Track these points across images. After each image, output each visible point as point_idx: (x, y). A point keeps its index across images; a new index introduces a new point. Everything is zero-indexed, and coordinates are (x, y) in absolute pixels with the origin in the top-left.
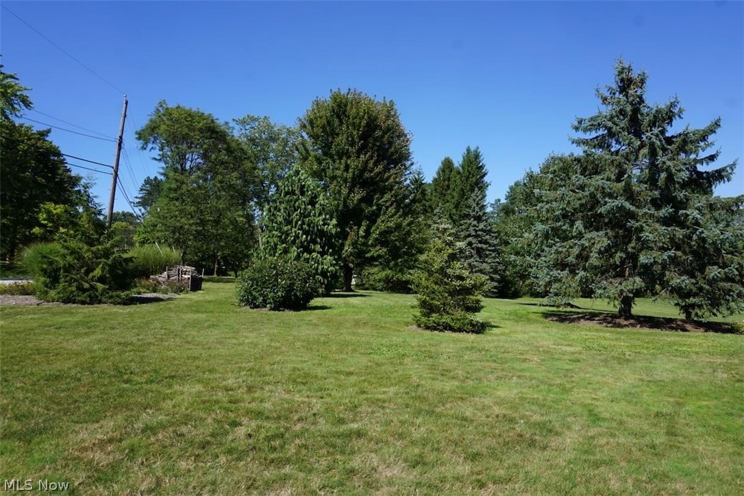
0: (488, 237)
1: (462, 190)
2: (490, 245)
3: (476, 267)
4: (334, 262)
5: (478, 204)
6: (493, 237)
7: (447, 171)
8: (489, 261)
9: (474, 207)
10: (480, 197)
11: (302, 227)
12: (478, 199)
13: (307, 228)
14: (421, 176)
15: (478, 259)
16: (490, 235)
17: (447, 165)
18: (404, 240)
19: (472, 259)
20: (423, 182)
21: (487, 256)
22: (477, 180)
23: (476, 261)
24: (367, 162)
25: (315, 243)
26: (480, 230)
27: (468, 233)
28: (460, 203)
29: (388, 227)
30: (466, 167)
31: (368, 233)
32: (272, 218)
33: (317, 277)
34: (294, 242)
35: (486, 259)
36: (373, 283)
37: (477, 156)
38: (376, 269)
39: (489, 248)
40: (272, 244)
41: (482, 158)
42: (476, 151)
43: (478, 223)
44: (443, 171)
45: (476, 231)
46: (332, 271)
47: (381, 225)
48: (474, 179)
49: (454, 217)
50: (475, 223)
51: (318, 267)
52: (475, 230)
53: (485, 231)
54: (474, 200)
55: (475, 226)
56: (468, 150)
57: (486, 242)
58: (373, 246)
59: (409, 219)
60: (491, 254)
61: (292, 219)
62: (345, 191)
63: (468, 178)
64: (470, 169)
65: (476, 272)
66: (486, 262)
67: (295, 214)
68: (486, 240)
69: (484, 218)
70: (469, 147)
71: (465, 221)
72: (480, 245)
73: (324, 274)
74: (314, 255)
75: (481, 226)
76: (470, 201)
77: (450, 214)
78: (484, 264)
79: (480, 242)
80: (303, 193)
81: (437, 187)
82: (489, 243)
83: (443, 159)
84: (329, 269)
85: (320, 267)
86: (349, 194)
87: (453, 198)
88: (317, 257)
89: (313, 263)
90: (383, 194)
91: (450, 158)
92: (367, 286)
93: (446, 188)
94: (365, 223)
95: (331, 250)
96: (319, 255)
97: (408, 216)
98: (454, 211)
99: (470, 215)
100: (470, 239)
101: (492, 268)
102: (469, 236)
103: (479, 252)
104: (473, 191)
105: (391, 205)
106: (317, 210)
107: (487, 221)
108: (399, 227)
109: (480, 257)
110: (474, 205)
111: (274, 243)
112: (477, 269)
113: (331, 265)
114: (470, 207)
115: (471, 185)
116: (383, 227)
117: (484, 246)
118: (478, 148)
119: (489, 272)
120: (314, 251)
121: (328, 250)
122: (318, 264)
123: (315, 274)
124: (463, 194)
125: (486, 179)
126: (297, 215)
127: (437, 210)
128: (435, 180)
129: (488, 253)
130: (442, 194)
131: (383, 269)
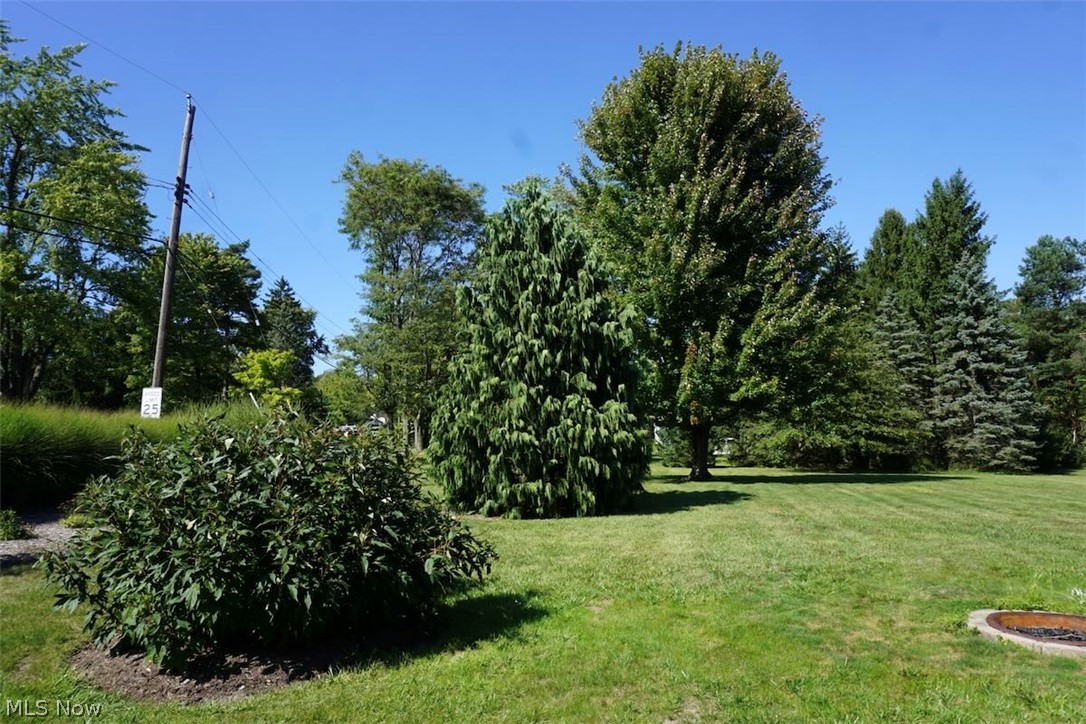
0: (1002, 347)
1: (934, 258)
2: (1009, 364)
3: (979, 411)
4: (631, 417)
5: (971, 283)
6: (1013, 346)
7: (893, 236)
8: (1010, 396)
9: (965, 290)
10: (975, 268)
11: (542, 330)
12: (970, 273)
13: (556, 330)
14: (844, 241)
15: (983, 394)
16: (1006, 343)
17: (892, 224)
18: (822, 358)
19: (970, 395)
20: (849, 253)
21: (1003, 386)
22: (965, 236)
23: (979, 399)
24: (724, 187)
25: (577, 367)
26: (981, 334)
27: (954, 342)
28: (930, 284)
29: (783, 329)
30: (938, 212)
31: (733, 345)
32: (472, 312)
33: (582, 459)
34: (519, 370)
35: (1003, 394)
36: (764, 453)
37: (959, 189)
38: (767, 427)
39: (1007, 370)
40: (468, 377)
41: (970, 191)
42: (957, 179)
43: (976, 319)
44: (885, 235)
45: (973, 337)
46: (622, 443)
47: (766, 325)
48: (958, 235)
49: (921, 314)
50: (970, 320)
51: (583, 432)
52: (969, 335)
53: (994, 336)
54: (963, 276)
55: (970, 326)
56: (936, 186)
57: (998, 358)
58: (747, 374)
59: (832, 308)
60: (1012, 383)
61: (518, 311)
62: (678, 253)
63: (943, 234)
64: (946, 215)
65: (980, 421)
66: (1004, 400)
67: (524, 296)
68: (999, 353)
69: (989, 309)
70: (937, 180)
71: (946, 319)
72: (985, 366)
73: (601, 450)
74: (572, 400)
75: (985, 325)
76: (953, 279)
77: (912, 309)
78: (999, 404)
79: (985, 359)
80: (546, 246)
81: (876, 266)
82: (1006, 360)
83: (882, 214)
84: (616, 437)
85: (590, 433)
86: (688, 257)
87: (916, 277)
88: (580, 403)
89: (569, 422)
90: (765, 254)
91: (897, 210)
92: (751, 458)
93: (893, 265)
94: (724, 323)
95: (621, 387)
96: (587, 401)
97: (827, 302)
98: (920, 301)
99: (955, 306)
100: (962, 354)
101: (1017, 412)
102: (960, 347)
103: (983, 377)
104: (957, 257)
105: (786, 278)
106: (581, 284)
107: (996, 316)
108: (808, 327)
109: (988, 390)
110: (964, 284)
111: (474, 374)
112: (983, 414)
113: (622, 426)
114: (954, 291)
115: (952, 247)
116: (770, 328)
117: (996, 367)
118: (960, 172)
119: (1013, 420)
120: (573, 389)
121: (614, 386)
122: (584, 423)
123: (576, 454)
124: (936, 267)
125: (983, 232)
126: (528, 299)
127: (883, 303)
128: (870, 254)
129: (1004, 379)
130: (886, 277)
131: (779, 426)
